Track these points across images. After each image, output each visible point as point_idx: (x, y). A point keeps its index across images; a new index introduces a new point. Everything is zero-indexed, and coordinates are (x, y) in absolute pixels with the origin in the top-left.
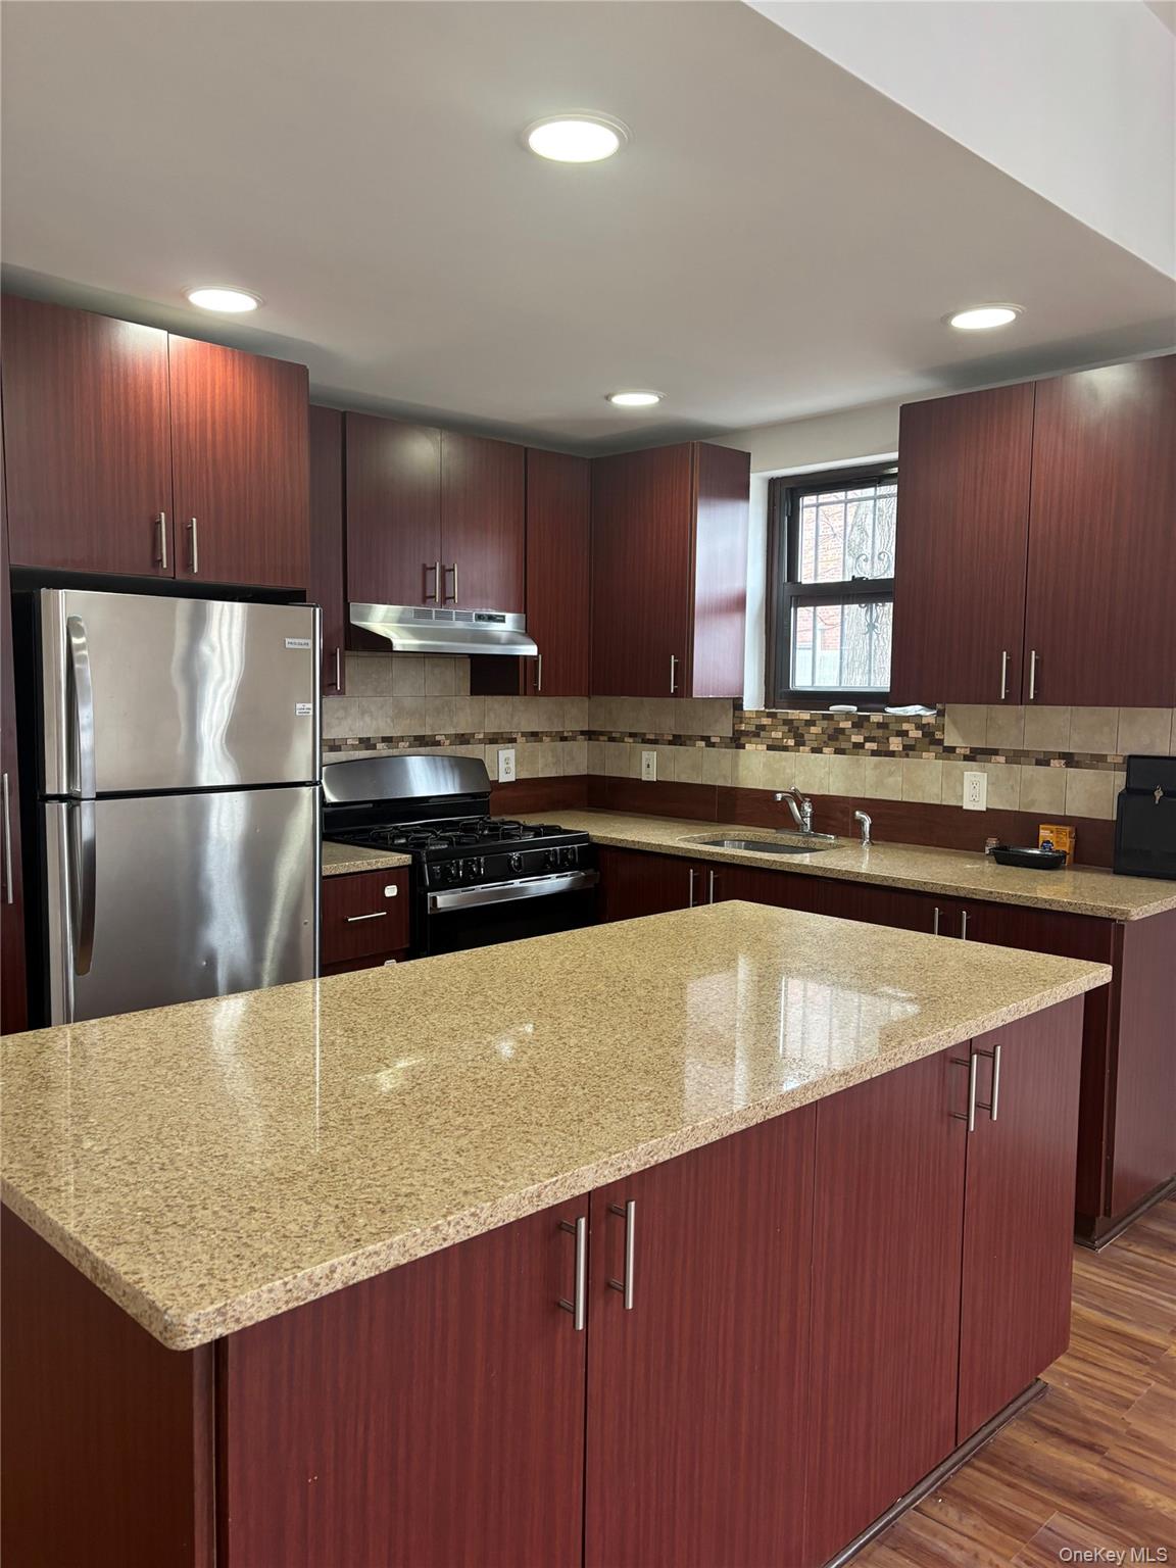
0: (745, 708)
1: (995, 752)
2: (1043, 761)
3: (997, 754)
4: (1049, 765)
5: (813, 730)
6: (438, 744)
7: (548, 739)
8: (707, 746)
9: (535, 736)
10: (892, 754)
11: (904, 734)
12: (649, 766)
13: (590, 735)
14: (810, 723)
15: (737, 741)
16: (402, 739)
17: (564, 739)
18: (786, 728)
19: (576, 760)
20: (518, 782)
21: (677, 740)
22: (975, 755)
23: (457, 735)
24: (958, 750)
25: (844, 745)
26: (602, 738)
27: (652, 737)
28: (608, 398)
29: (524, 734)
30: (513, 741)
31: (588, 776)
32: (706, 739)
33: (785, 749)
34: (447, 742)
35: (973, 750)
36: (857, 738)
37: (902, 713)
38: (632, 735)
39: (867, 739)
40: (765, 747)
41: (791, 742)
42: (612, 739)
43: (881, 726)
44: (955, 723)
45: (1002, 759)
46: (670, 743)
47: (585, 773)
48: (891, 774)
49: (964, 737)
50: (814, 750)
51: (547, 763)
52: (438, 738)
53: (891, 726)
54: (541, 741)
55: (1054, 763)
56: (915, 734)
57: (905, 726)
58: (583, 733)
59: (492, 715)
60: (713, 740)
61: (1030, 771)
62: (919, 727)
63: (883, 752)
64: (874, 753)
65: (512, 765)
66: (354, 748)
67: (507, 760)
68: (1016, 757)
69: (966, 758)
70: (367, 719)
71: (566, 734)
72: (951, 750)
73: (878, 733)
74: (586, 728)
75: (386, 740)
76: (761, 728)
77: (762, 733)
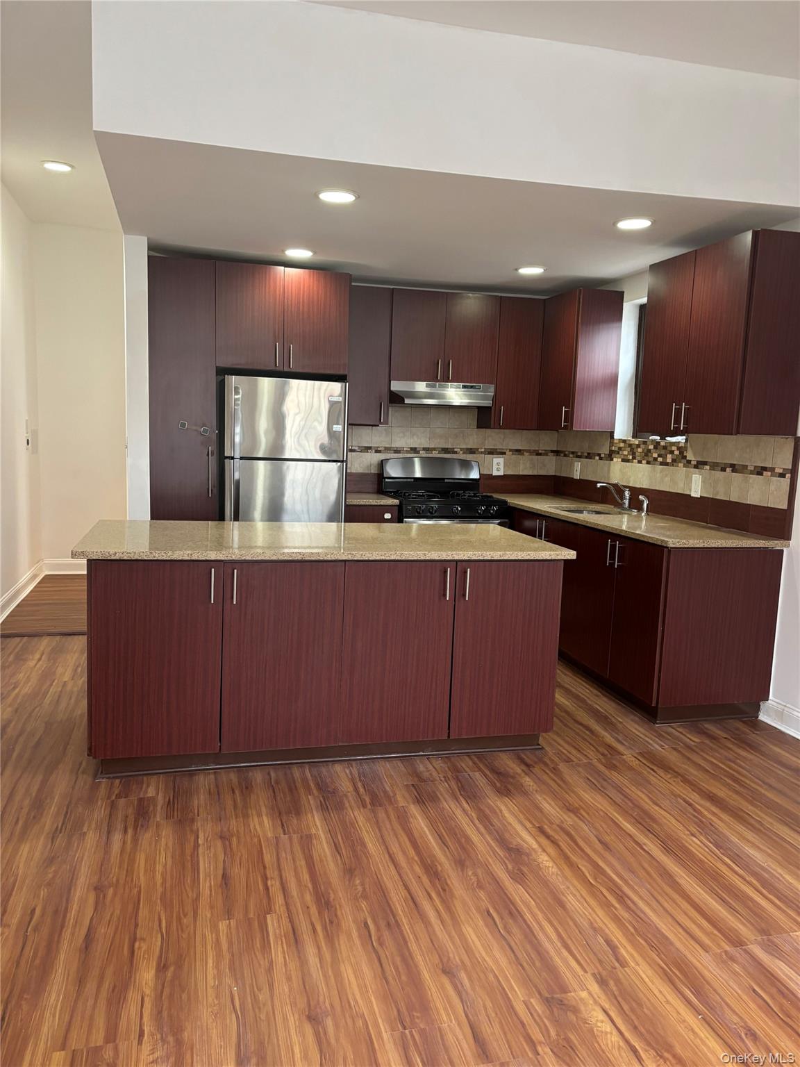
0: (615, 437)
1: (705, 463)
2: (723, 470)
3: (706, 465)
4: (725, 471)
5: (640, 450)
6: (456, 453)
7: (527, 454)
8: (600, 459)
9: (518, 451)
10: (667, 464)
11: (672, 452)
12: (578, 470)
13: (557, 453)
14: (638, 446)
15: (610, 457)
16: (434, 449)
17: (540, 454)
18: (629, 449)
19: (549, 467)
20: (505, 477)
21: (589, 456)
22: (699, 465)
23: (467, 449)
24: (692, 462)
25: (651, 459)
26: (562, 455)
27: (579, 454)
28: (516, 270)
29: (511, 450)
30: (505, 453)
31: (554, 477)
32: (599, 455)
33: (628, 461)
34: (461, 452)
35: (698, 462)
36: (655, 455)
37: (674, 441)
38: (573, 453)
39: (659, 456)
40: (620, 460)
41: (631, 457)
42: (565, 455)
43: (665, 448)
44: (691, 446)
45: (708, 467)
46: (587, 457)
47: (554, 474)
48: (666, 475)
49: (695, 455)
50: (640, 462)
51: (525, 467)
52: (455, 450)
53: (669, 448)
54: (523, 454)
55: (729, 470)
56: (677, 452)
57: (674, 448)
58: (552, 451)
59: (490, 439)
60: (603, 456)
61: (719, 474)
62: (679, 448)
63: (664, 464)
64: (662, 464)
65: (502, 467)
66: (407, 452)
67: (498, 464)
68: (714, 466)
69: (696, 467)
70: (415, 437)
71: (540, 452)
72: (689, 462)
73: (663, 452)
74: (555, 449)
75: (424, 449)
76: (620, 448)
77: (620, 452)
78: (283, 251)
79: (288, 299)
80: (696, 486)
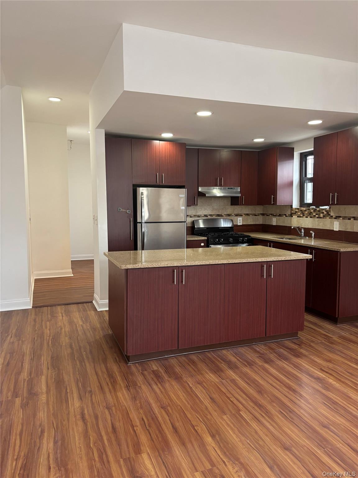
0: (293, 207)
1: (340, 217)
2: (349, 219)
3: (341, 217)
4: (350, 220)
5: (306, 212)
7: (251, 215)
8: (286, 217)
9: (248, 215)
10: (321, 218)
11: (323, 213)
12: (274, 221)
14: (305, 211)
15: (291, 215)
16: (214, 215)
17: (256, 215)
18: (301, 212)
19: (260, 220)
20: (243, 225)
21: (280, 215)
22: (337, 218)
23: (227, 214)
24: (333, 217)
25: (312, 216)
26: (265, 215)
27: (275, 215)
28: (253, 140)
29: (244, 214)
30: (242, 216)
31: (262, 224)
32: (285, 215)
33: (301, 217)
34: (225, 216)
35: (336, 216)
36: (314, 214)
37: (323, 208)
38: (271, 214)
39: (316, 214)
40: (297, 217)
41: (302, 215)
42: (267, 215)
43: (319, 211)
44: (332, 210)
45: (341, 218)
46: (279, 216)
47: (262, 223)
48: (321, 222)
49: (334, 213)
50: (307, 217)
51: (250, 221)
52: (222, 215)
53: (321, 211)
54: (249, 216)
55: (352, 219)
56: (325, 213)
57: (323, 211)
59: (236, 210)
60: (287, 215)
61: (347, 221)
62: (326, 211)
63: (319, 217)
64: (318, 218)
65: (241, 221)
66: (203, 217)
67: (240, 220)
68: (344, 218)
69: (335, 218)
70: (206, 210)
72: (332, 216)
73: (318, 213)
74: (262, 213)
75: (210, 215)
76: (296, 212)
77: (296, 213)
78: (161, 135)
79: (161, 155)
80: (336, 226)
